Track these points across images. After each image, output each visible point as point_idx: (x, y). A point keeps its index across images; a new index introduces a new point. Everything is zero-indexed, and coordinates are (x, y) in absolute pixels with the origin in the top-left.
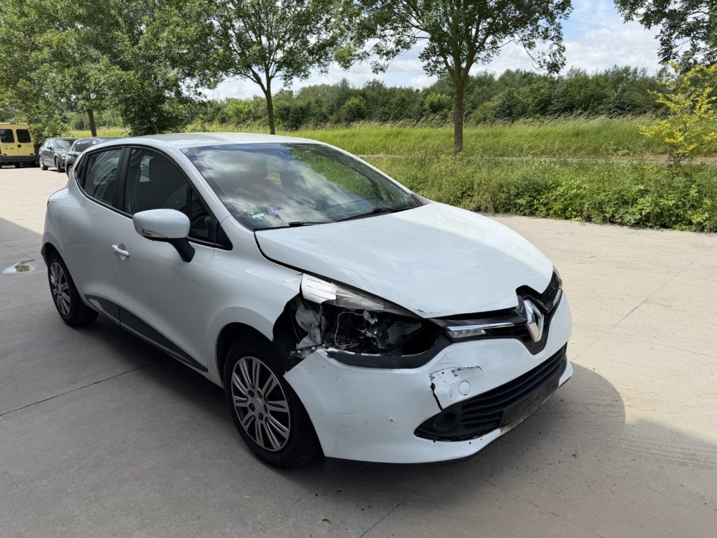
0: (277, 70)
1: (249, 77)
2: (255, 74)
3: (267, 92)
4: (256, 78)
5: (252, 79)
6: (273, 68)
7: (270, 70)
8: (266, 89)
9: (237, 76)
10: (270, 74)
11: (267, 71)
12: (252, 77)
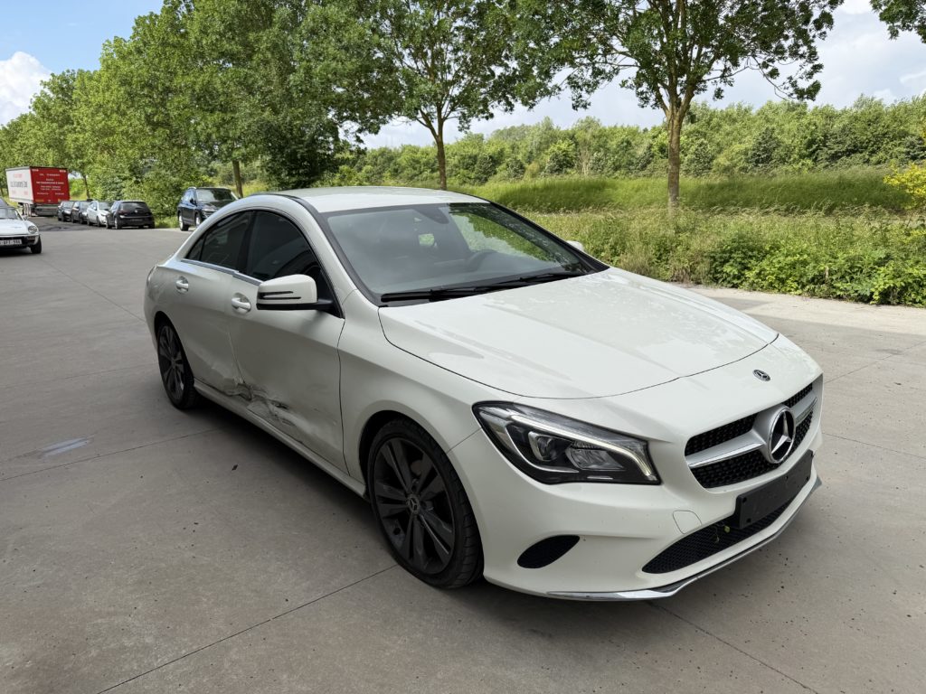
0: (451, 111)
1: (417, 119)
2: (425, 116)
3: (439, 138)
4: (426, 121)
5: (421, 122)
8: (437, 133)
11: (439, 110)
12: (421, 119)
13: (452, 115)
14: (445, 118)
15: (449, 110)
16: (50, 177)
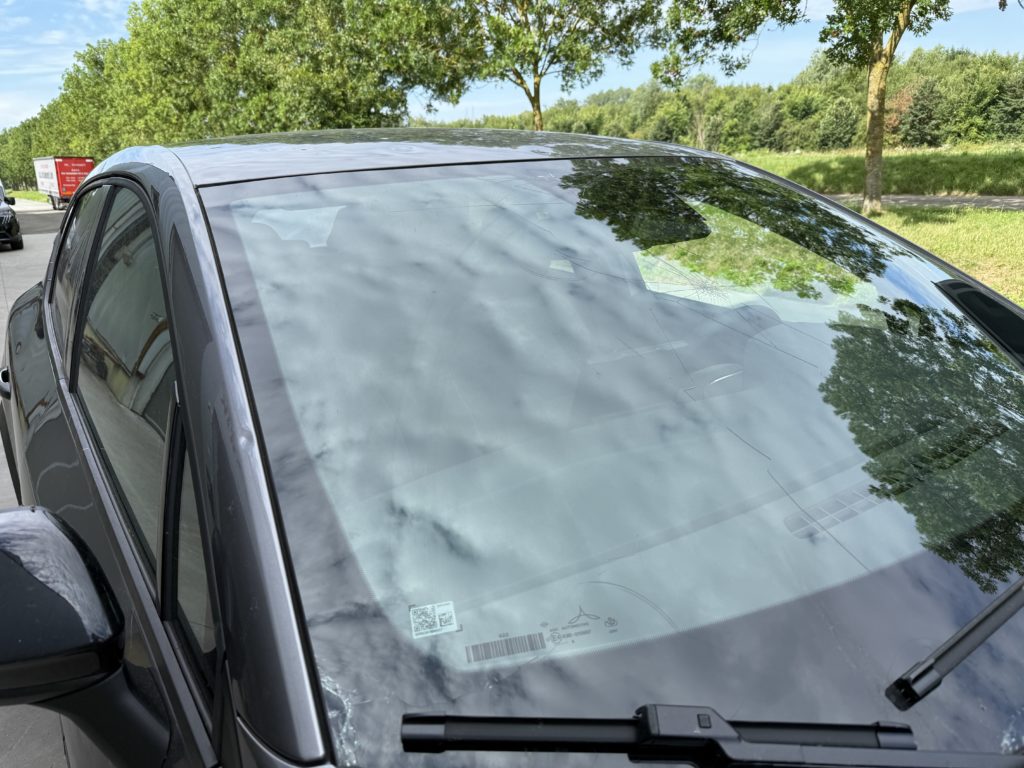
0: (551, 62)
3: (535, 100)
8: (533, 95)
15: (547, 64)
16: (76, 168)
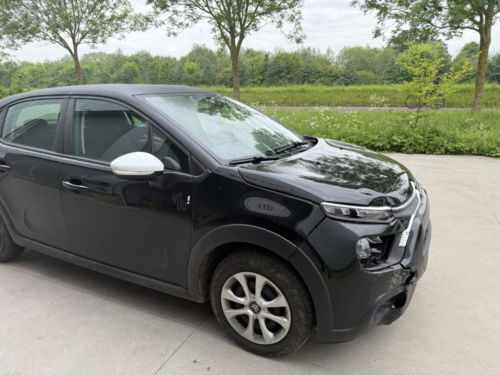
1: (58, 42)
2: (62, 40)
4: (64, 44)
5: (61, 45)
6: (78, 36)
7: (76, 38)
9: (47, 42)
10: (76, 41)
11: (73, 37)
12: (61, 43)
13: (82, 41)
14: (79, 43)
